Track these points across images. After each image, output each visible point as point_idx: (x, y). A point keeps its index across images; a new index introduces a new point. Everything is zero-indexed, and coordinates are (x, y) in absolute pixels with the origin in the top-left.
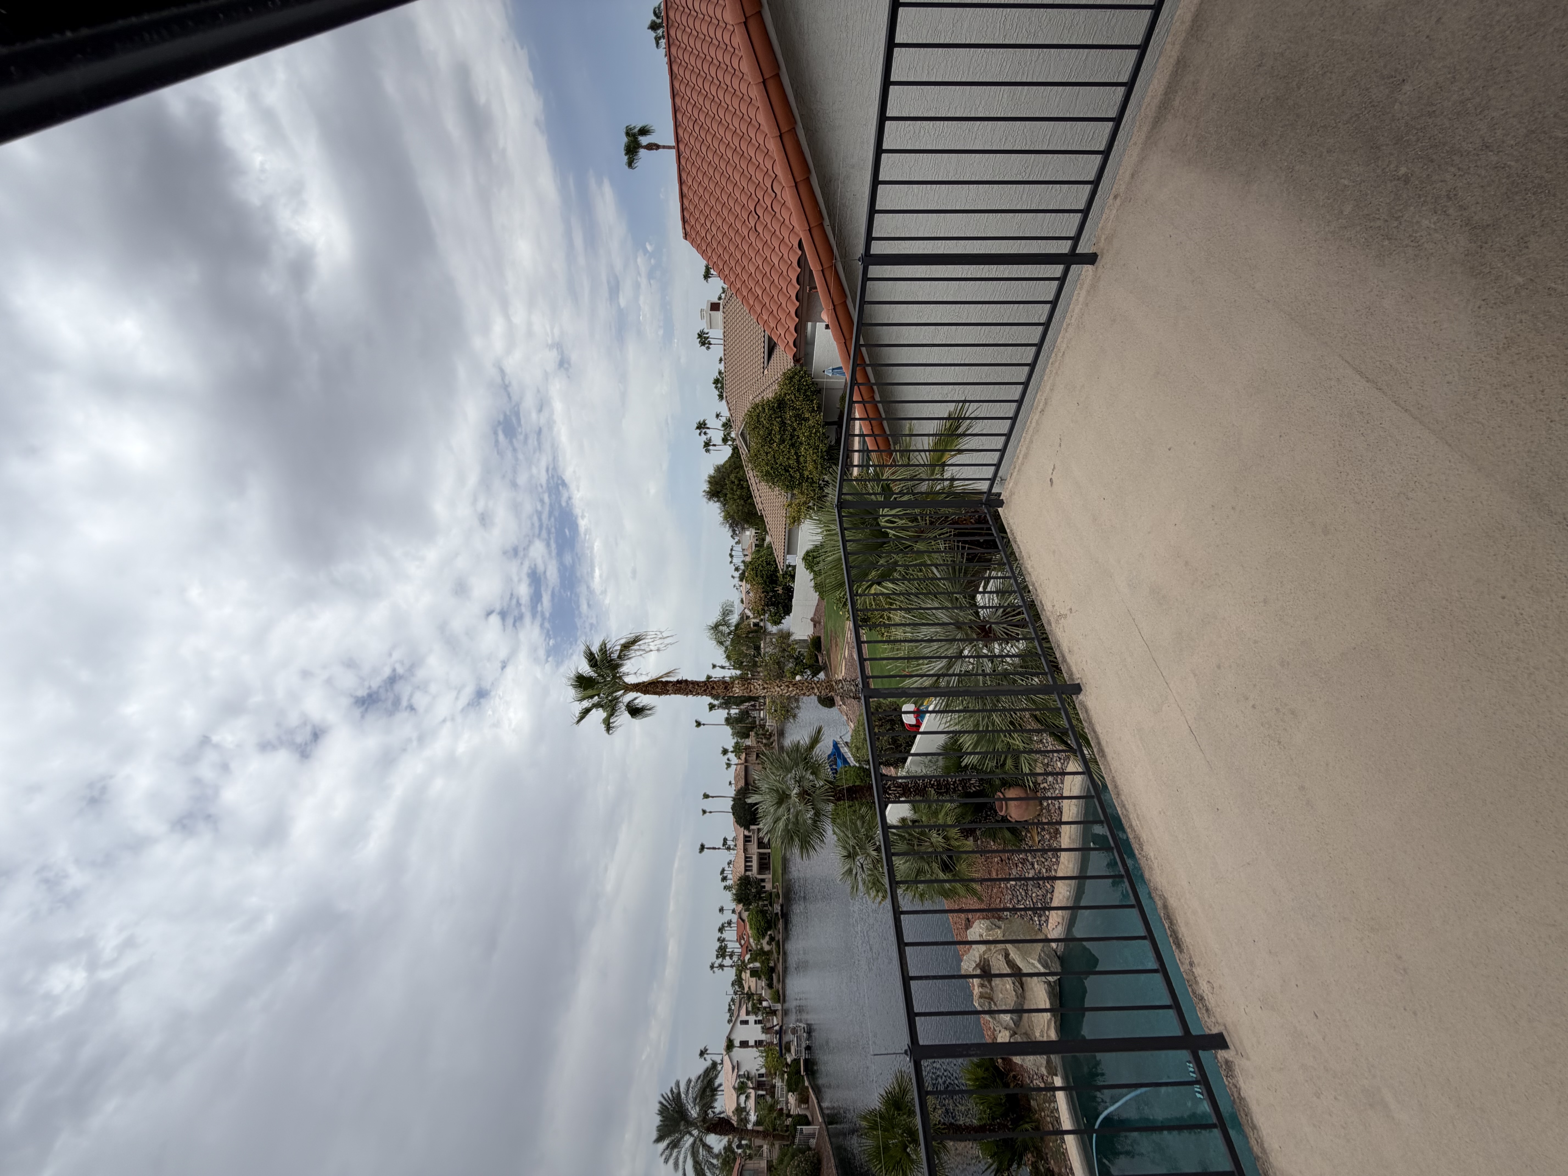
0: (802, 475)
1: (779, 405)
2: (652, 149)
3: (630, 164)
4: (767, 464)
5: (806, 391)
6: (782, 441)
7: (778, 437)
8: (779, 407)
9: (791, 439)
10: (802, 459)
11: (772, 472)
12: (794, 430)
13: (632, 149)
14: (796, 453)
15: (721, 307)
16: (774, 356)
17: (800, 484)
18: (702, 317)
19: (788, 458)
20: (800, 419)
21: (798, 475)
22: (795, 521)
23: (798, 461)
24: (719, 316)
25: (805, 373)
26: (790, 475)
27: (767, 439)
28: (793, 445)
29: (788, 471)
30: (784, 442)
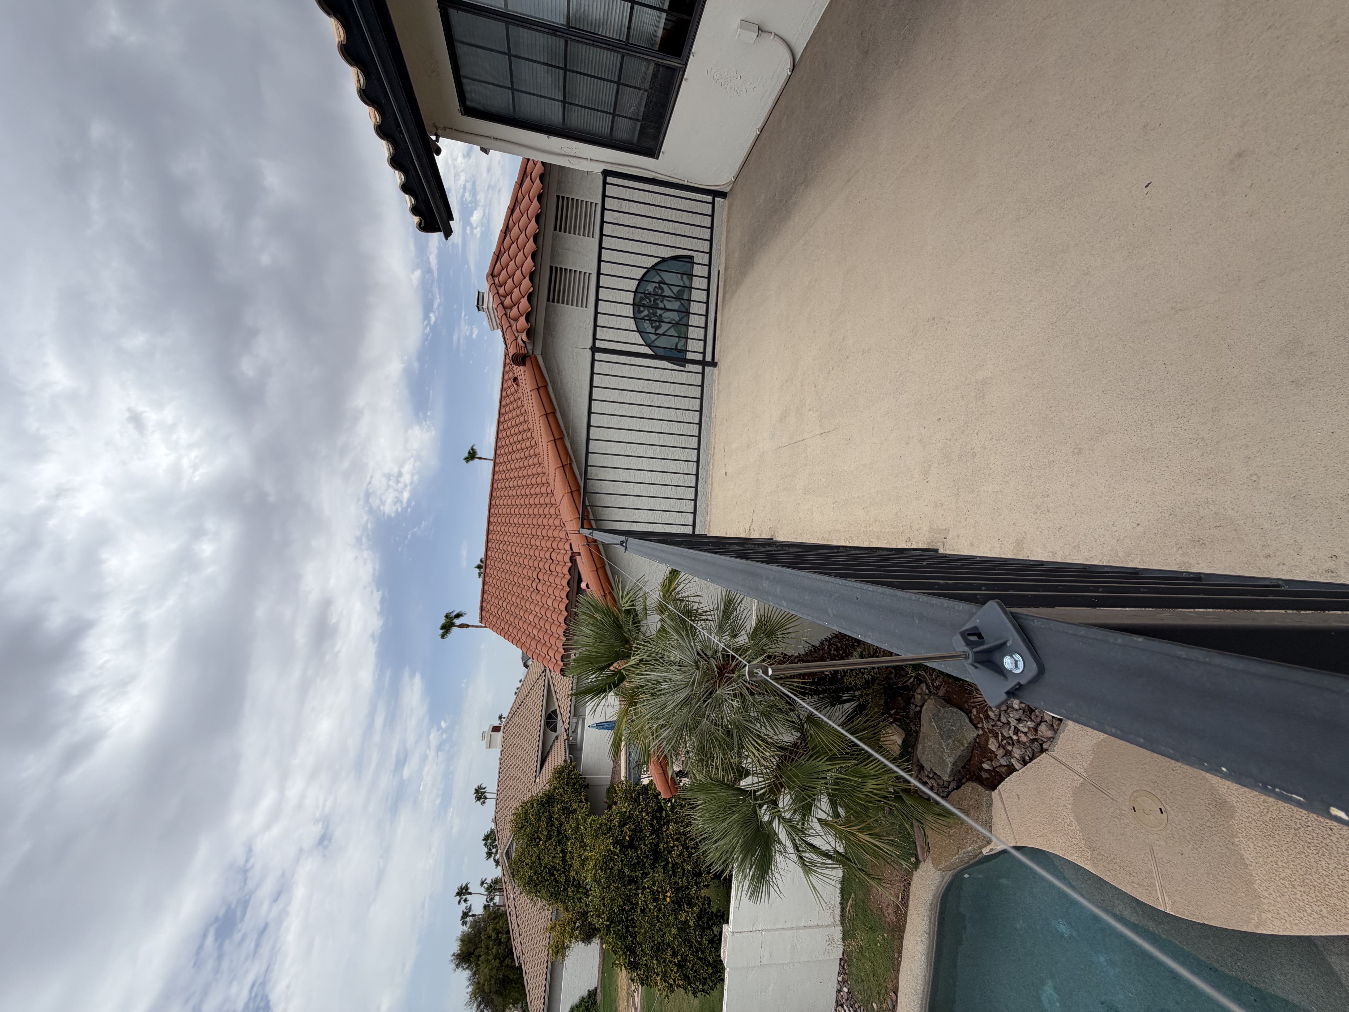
0: (567, 878)
1: (547, 801)
2: (463, 627)
3: (443, 636)
4: (531, 868)
5: (574, 784)
6: (549, 838)
7: (545, 833)
8: (547, 802)
9: (558, 836)
10: (568, 856)
11: (535, 877)
12: (562, 824)
13: (447, 627)
14: (563, 851)
15: (502, 728)
16: (546, 765)
17: (565, 890)
18: (483, 738)
19: (554, 857)
20: (568, 811)
21: (563, 879)
22: (559, 950)
23: (564, 861)
24: (499, 736)
25: (574, 767)
26: (555, 879)
27: (533, 839)
28: (560, 842)
29: (553, 875)
30: (550, 839)
